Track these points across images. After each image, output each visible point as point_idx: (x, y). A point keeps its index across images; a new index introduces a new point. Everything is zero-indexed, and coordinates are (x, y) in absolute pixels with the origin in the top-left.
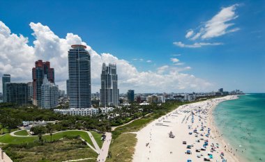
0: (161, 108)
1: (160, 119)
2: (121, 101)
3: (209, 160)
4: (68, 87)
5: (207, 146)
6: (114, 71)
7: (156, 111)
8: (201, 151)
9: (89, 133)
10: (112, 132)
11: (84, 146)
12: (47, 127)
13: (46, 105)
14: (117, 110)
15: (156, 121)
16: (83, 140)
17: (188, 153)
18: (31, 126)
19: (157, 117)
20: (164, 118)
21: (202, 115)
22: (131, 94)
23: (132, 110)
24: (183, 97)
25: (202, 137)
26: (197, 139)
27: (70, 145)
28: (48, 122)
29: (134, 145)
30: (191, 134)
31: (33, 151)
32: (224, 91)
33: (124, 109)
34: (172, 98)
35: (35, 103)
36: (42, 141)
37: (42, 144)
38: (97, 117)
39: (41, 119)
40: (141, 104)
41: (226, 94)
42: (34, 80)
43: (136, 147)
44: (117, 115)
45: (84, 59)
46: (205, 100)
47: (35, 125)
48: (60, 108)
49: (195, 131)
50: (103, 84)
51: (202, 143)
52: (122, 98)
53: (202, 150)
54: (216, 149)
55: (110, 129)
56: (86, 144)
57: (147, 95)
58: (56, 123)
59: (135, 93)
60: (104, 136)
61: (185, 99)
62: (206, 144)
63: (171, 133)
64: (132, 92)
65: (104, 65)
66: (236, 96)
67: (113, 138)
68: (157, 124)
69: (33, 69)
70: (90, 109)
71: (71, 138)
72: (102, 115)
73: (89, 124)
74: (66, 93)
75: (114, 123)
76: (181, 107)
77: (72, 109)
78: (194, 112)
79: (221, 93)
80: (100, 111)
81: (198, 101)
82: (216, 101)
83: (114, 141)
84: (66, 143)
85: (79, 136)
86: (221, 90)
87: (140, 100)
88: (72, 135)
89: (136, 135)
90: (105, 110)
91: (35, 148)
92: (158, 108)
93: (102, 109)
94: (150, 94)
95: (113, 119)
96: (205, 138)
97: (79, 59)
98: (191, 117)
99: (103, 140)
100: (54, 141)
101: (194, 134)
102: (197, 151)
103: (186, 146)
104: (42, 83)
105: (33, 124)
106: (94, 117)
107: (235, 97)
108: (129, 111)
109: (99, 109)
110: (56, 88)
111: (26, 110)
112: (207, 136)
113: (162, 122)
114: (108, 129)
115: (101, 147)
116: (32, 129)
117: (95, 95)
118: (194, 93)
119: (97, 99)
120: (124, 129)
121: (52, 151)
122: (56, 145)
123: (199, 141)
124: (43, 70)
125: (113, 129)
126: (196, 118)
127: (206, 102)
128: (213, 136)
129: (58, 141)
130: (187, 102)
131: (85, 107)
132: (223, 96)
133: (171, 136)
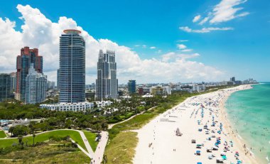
0: (167, 100)
1: (165, 113)
2: (121, 93)
3: (222, 162)
4: (58, 77)
5: (219, 145)
6: (113, 59)
7: (161, 104)
8: (213, 151)
9: (81, 133)
10: (109, 131)
11: (74, 148)
12: (30, 126)
13: (31, 99)
14: (115, 104)
15: (161, 116)
16: (74, 142)
17: (198, 154)
18: (10, 125)
19: (161, 112)
20: (169, 113)
21: (213, 108)
22: (132, 85)
23: (133, 103)
24: (191, 88)
25: (213, 134)
26: (208, 136)
27: (56, 148)
28: (32, 120)
29: (135, 146)
30: (201, 130)
31: (10, 157)
32: (236, 80)
33: (124, 102)
34: (179, 88)
35: (18, 97)
36: (23, 144)
37: (22, 149)
38: (92, 113)
39: (23, 117)
40: (144, 96)
41: (239, 83)
42: (19, 70)
43: (136, 149)
44: (115, 110)
45: (78, 45)
46: (216, 90)
47: (15, 125)
48: (48, 102)
49: (206, 127)
50: (99, 74)
51: (214, 140)
52: (122, 89)
53: (214, 149)
54: (230, 149)
55: (107, 127)
56: (76, 146)
57: (150, 85)
58: (42, 122)
59: (137, 83)
60: (99, 136)
61: (194, 89)
62: (218, 142)
63: (178, 130)
64: (134, 82)
65: (101, 51)
66: (249, 85)
67: (110, 138)
68: (162, 120)
69: (18, 57)
70: (83, 103)
71: (58, 140)
72: (98, 111)
73: (82, 121)
74: (56, 85)
75: (111, 120)
76: (189, 99)
77: (62, 104)
78: (204, 105)
79: (233, 83)
80: (96, 106)
81: (208, 92)
82: (228, 92)
83: (111, 142)
84: (52, 146)
85: (68, 137)
86: (233, 79)
87: (142, 91)
88: (60, 136)
89: (136, 134)
90: (102, 104)
91: (13, 153)
92: (162, 101)
93: (98, 103)
94: (154, 85)
95: (110, 115)
96: (217, 135)
97: (72, 46)
98: (200, 110)
99: (98, 141)
100: (38, 144)
101: (204, 130)
102: (208, 151)
103: (195, 145)
104: (27, 73)
105: (13, 123)
106: (88, 113)
107: (248, 87)
108: (129, 105)
109: (95, 103)
110: (44, 79)
111: (6, 106)
112: (219, 132)
113: (167, 117)
114: (104, 128)
115: (94, 150)
116: (11, 130)
117: (90, 86)
118: (203, 83)
119: (92, 91)
120: (124, 127)
121: (33, 157)
122: (40, 150)
123: (210, 139)
124: (29, 58)
125: (110, 127)
126: (206, 112)
127: (216, 93)
128: (226, 133)
129: (42, 144)
130: (196, 93)
131: (77, 102)
132: (235, 86)
133: (178, 134)
